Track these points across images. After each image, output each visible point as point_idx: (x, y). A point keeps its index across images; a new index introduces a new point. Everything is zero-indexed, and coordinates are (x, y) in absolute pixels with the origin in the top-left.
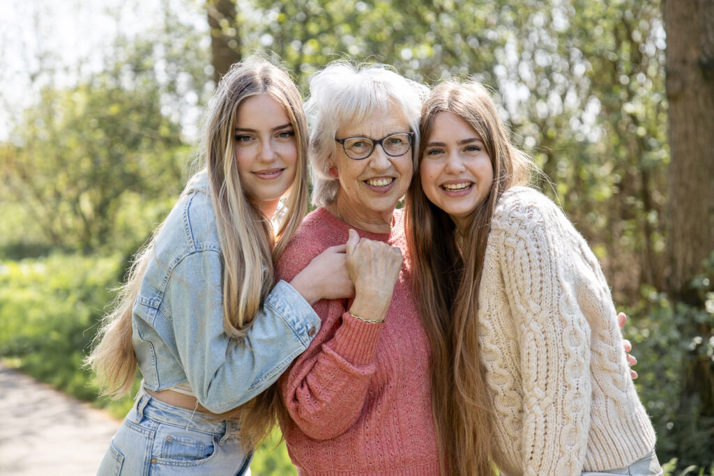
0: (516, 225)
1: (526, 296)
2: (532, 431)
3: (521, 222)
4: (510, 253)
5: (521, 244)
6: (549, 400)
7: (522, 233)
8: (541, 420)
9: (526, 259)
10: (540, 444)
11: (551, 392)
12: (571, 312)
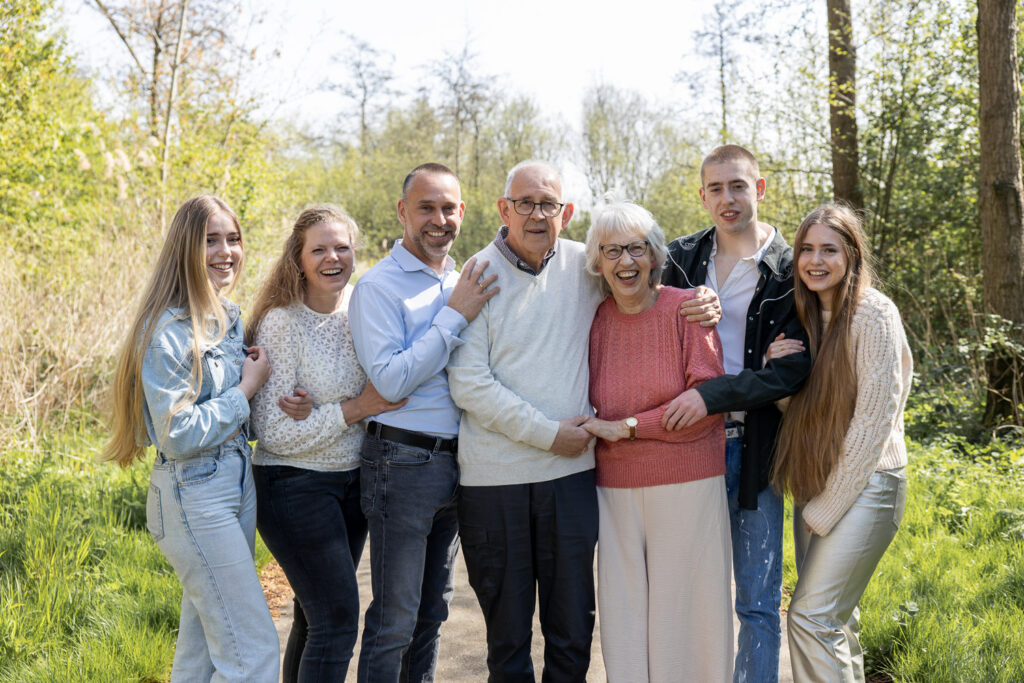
0: (876, 313)
1: (873, 357)
2: (854, 438)
3: (880, 312)
4: (869, 329)
5: (878, 325)
6: (870, 422)
7: (880, 319)
8: (861, 433)
9: (878, 335)
10: (856, 447)
11: (873, 418)
12: (898, 372)
